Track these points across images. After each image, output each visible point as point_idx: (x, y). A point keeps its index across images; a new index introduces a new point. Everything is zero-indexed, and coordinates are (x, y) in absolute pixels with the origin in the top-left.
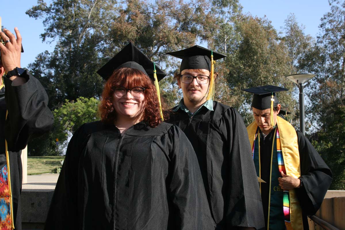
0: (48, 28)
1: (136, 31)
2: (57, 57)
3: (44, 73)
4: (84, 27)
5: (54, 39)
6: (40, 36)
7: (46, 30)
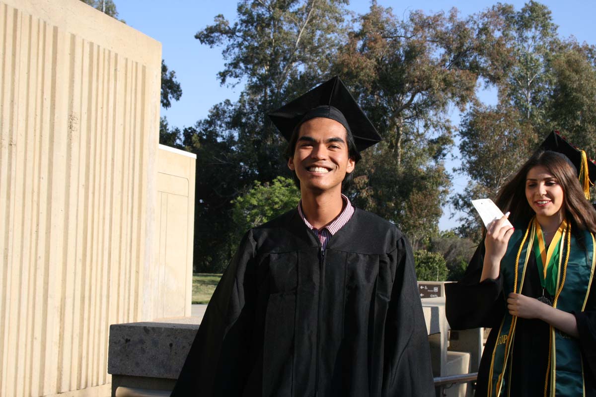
0: (230, 63)
2: (244, 109)
3: (222, 136)
4: (288, 60)
5: (240, 80)
6: (217, 75)
7: (227, 66)
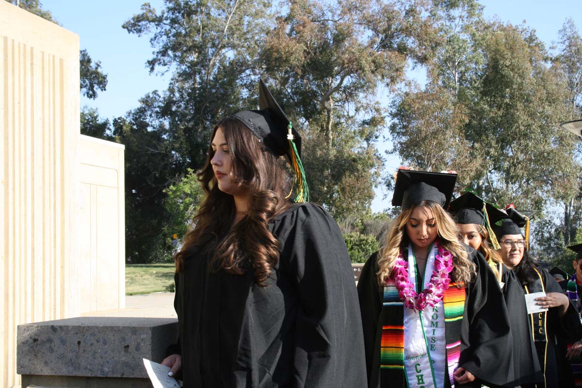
0: (158, 51)
1: (305, 51)
2: (173, 97)
3: (152, 126)
4: (217, 47)
5: (169, 68)
6: (146, 63)
7: (155, 55)
